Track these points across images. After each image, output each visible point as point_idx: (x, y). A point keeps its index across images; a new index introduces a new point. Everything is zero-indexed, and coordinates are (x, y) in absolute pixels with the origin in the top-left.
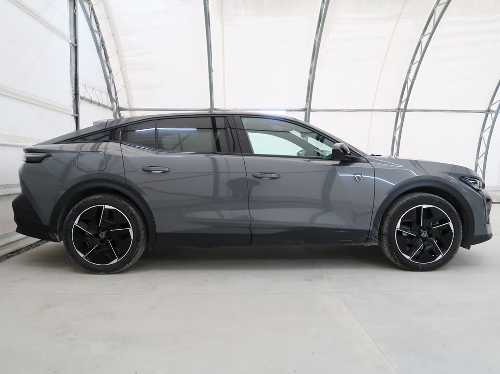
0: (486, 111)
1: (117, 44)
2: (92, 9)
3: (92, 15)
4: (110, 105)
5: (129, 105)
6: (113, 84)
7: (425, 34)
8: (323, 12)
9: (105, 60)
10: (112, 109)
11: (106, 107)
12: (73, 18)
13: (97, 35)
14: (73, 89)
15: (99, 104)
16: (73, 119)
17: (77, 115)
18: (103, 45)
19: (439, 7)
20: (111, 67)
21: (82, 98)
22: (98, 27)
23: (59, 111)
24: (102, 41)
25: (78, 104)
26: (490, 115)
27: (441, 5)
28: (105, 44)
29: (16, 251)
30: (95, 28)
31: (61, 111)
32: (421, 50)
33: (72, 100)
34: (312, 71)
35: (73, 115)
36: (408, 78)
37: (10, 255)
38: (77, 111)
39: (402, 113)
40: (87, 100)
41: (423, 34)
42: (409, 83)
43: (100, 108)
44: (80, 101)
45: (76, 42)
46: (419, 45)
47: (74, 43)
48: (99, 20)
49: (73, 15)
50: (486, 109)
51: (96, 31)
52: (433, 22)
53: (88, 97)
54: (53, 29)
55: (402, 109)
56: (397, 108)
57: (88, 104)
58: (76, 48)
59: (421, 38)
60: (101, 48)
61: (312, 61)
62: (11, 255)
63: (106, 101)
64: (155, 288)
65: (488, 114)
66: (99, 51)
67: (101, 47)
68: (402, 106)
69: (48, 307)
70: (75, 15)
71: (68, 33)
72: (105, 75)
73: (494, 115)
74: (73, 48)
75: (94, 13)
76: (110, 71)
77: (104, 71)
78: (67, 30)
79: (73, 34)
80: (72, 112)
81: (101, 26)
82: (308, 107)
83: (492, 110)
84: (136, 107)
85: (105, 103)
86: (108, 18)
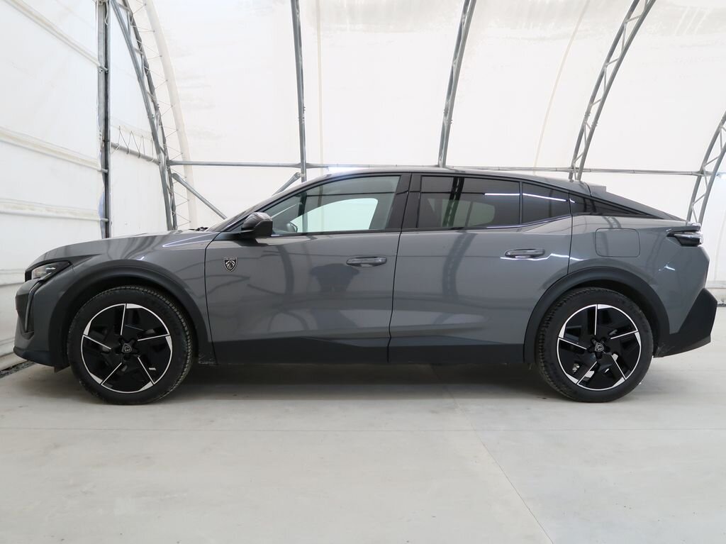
0: (698, 172)
1: (167, 69)
2: (131, 18)
3: (131, 27)
4: (155, 157)
5: (183, 158)
6: (159, 127)
7: (610, 61)
8: (464, 26)
9: (149, 91)
10: (158, 163)
11: (149, 159)
12: (102, 31)
13: (138, 56)
14: (101, 134)
15: (139, 155)
16: (101, 177)
17: (107, 171)
18: (146, 71)
19: (631, 22)
20: (158, 103)
21: (115, 147)
22: (139, 45)
23: (80, 165)
24: (145, 64)
25: (109, 155)
26: (703, 178)
27: (633, 19)
28: (150, 69)
29: (14, 367)
30: (135, 45)
31: (83, 164)
32: (605, 83)
33: (99, 148)
34: (448, 112)
35: (101, 171)
36: (586, 123)
37: (4, 372)
38: (106, 164)
39: (577, 174)
40: (122, 149)
41: (608, 60)
42: (588, 131)
43: (141, 160)
44: (111, 150)
45: (107, 65)
46: (601, 76)
47: (103, 66)
48: (141, 35)
49: (103, 27)
50: (699, 170)
51: (136, 49)
52: (622, 43)
53: (122, 144)
54: (74, 47)
55: (577, 168)
56: (570, 166)
57: (123, 154)
58: (106, 74)
59: (605, 66)
60: (143, 74)
61: (448, 98)
62: (6, 371)
63: (150, 150)
64: (212, 421)
65: (701, 176)
66: (140, 79)
67: (143, 72)
68: (578, 164)
69: (57, 446)
70: (106, 26)
71: (96, 53)
72: (149, 113)
73: (709, 178)
74: (102, 74)
75: (134, 24)
76: (156, 108)
77: (148, 108)
78: (94, 48)
79: (102, 54)
80: (99, 166)
81: (143, 43)
82: (441, 163)
83: (707, 172)
84: (193, 159)
85: (147, 154)
86: (154, 31)
